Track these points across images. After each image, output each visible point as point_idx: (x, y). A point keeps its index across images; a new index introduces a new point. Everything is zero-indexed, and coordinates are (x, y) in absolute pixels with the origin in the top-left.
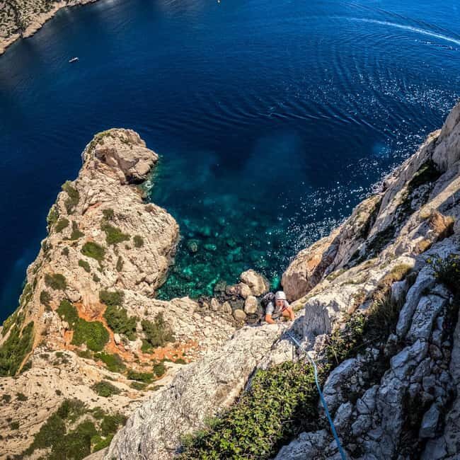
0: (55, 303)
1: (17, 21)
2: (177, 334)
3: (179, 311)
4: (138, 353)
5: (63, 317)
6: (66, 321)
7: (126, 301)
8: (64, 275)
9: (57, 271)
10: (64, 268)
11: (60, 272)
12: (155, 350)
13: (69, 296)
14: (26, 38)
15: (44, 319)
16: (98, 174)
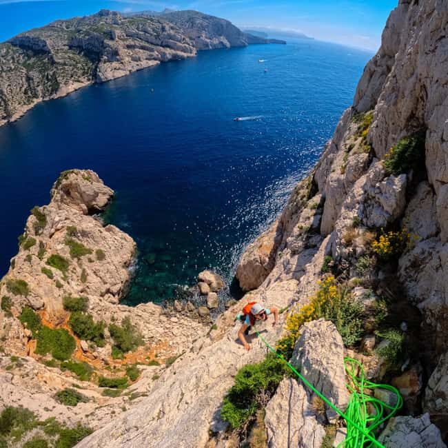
0: (16, 310)
1: (6, 110)
2: (146, 337)
3: (146, 315)
4: (108, 359)
5: (26, 324)
6: (28, 329)
7: (91, 307)
8: (26, 281)
9: (20, 277)
10: (27, 274)
11: (22, 278)
12: (125, 355)
13: (32, 302)
14: (12, 122)
15: (4, 324)
16: (64, 206)
